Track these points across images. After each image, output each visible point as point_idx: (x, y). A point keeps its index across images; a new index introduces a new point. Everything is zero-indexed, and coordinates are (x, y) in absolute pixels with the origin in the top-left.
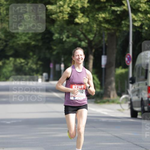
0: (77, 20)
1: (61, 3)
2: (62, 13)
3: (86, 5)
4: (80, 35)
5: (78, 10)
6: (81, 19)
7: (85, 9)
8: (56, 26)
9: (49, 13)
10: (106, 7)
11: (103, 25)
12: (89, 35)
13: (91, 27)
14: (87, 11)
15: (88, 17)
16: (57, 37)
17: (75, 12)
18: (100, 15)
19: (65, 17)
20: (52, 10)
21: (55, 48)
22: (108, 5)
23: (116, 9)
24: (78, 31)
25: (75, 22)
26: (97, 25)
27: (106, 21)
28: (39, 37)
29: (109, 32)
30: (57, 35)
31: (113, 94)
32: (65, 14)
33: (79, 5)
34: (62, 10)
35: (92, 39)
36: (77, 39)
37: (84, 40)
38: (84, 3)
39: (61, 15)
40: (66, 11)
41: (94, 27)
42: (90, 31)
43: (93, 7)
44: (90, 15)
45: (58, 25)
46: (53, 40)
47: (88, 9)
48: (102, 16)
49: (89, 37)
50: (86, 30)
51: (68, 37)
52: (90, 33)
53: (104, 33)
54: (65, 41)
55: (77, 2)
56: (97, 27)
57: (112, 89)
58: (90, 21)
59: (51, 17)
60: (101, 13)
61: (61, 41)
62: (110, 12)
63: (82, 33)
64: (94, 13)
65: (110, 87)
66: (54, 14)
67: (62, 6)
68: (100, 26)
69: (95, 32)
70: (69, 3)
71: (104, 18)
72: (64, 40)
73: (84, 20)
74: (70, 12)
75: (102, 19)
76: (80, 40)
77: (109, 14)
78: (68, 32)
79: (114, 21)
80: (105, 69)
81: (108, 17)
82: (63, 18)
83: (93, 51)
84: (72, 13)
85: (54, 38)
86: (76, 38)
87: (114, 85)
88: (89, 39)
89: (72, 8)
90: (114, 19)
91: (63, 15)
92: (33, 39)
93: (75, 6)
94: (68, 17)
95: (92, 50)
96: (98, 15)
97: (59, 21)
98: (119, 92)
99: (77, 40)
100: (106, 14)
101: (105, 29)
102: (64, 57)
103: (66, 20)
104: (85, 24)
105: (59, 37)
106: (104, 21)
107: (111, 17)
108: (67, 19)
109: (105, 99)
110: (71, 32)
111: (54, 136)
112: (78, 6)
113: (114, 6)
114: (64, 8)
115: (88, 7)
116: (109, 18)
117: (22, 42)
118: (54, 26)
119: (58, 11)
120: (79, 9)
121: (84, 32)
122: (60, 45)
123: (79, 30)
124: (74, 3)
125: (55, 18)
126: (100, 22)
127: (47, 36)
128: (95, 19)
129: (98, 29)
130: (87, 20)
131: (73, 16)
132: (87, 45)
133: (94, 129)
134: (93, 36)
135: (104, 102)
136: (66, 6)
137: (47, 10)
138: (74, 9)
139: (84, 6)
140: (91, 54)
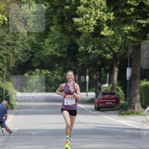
0: (102, 33)
1: (87, 16)
2: (88, 26)
3: (112, 18)
4: (105, 47)
5: (104, 23)
6: (106, 32)
7: (111, 22)
8: (81, 39)
9: (75, 26)
10: (132, 20)
11: (128, 37)
12: (115, 47)
13: (117, 40)
14: (113, 23)
15: (113, 29)
16: (83, 49)
17: (100, 25)
18: (125, 28)
19: (91, 30)
20: (78, 22)
21: (80, 60)
22: (134, 18)
23: (142, 22)
24: (103, 43)
25: (100, 35)
26: (123, 37)
27: (132, 33)
28: (65, 49)
29: (134, 44)
30: (82, 47)
31: (138, 106)
32: (91, 26)
33: (105, 18)
34: (88, 22)
35: (117, 51)
37: (109, 53)
38: (110, 16)
39: (86, 28)
40: (92, 24)
41: (119, 39)
42: (116, 44)
43: (119, 20)
44: (116, 28)
45: (83, 38)
46: (78, 52)
48: (127, 28)
49: (114, 49)
50: (111, 43)
51: (93, 49)
53: (130, 46)
54: (91, 52)
55: (103, 14)
57: (136, 101)
58: (115, 33)
59: (77, 29)
60: (127, 25)
61: (86, 53)
62: (136, 25)
63: (108, 45)
64: (120, 26)
65: (134, 99)
66: (80, 27)
67: (89, 19)
68: (126, 38)
69: (120, 44)
70: (95, 15)
71: (129, 31)
72: (89, 52)
73: (109, 33)
74: (96, 25)
75: (127, 32)
76: (106, 53)
77: (134, 27)
78: (93, 44)
79: (139, 34)
80: (130, 81)
81: (134, 30)
82: (89, 30)
83: (118, 63)
84: (98, 25)
85: (80, 50)
86: (101, 50)
87: (138, 97)
88: (114, 52)
89: (97, 20)
90: (139, 32)
91: (89, 28)
92: (59, 51)
93: (101, 19)
97: (85, 34)
98: (143, 104)
99: (102, 52)
101: (131, 41)
102: (89, 69)
103: (92, 33)
106: (130, 33)
107: (137, 29)
108: (93, 31)
109: (130, 111)
110: (97, 45)
112: (103, 19)
113: (139, 19)
114: (90, 21)
115: (114, 19)
117: (49, 54)
118: (79, 38)
119: (84, 23)
120: (105, 21)
122: (86, 57)
123: (104, 42)
124: (100, 16)
125: (81, 30)
126: (126, 34)
127: (72, 48)
128: (121, 32)
129: (123, 41)
130: (113, 33)
131: (98, 28)
132: (112, 57)
133: (119, 140)
134: (118, 48)
135: (129, 114)
136: (92, 19)
137: (73, 22)
138: (100, 22)
139: (110, 19)
140: (116, 66)
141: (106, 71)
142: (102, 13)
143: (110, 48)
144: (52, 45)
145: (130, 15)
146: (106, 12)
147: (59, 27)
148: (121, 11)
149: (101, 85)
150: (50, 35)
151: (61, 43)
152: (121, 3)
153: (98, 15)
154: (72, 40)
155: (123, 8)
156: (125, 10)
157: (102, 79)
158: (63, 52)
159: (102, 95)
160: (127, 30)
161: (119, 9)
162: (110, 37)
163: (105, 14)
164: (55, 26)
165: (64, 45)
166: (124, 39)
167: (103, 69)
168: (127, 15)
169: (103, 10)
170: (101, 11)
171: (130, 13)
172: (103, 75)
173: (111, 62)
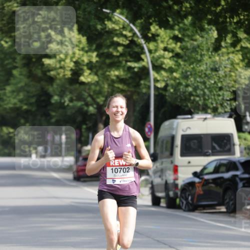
0: (82, 79)
1: (62, 56)
2: (64, 69)
3: (94, 60)
4: (87, 98)
5: (84, 65)
6: (87, 77)
7: (94, 65)
8: (55, 86)
9: (46, 69)
10: (120, 62)
11: (116, 85)
12: (98, 98)
13: (102, 88)
14: (96, 66)
15: (96, 74)
16: (57, 100)
17: (79, 68)
18: (112, 73)
19: (67, 75)
20: (49, 65)
21: (53, 114)
22: (123, 60)
23: (133, 64)
24: (83, 92)
25: (80, 81)
26: (109, 85)
27: (121, 80)
28: (33, 100)
30: (56, 98)
32: (67, 70)
33: (86, 59)
34: (64, 65)
35: (101, 103)
36: (83, 103)
37: (92, 105)
38: (92, 57)
39: (61, 72)
40: (69, 67)
41: (104, 87)
42: (100, 93)
43: (104, 63)
44: (100, 72)
45: (58, 85)
46: (51, 104)
47: (97, 64)
48: (115, 73)
49: (98, 100)
50: (94, 91)
51: (71, 100)
52: (100, 96)
54: (68, 105)
55: (83, 55)
56: (108, 88)
58: (99, 80)
59: (48, 74)
60: (113, 69)
61: (61, 106)
62: (126, 69)
63: (90, 95)
64: (105, 69)
66: (52, 70)
67: (64, 60)
68: (113, 86)
69: (106, 94)
70: (72, 56)
71: (117, 77)
72: (66, 104)
73: (92, 79)
74: (74, 68)
75: (114, 78)
76: (87, 105)
77: (124, 71)
78: (71, 93)
79: (130, 81)
81: (123, 75)
82: (64, 75)
84: (76, 69)
85: (53, 101)
86: (81, 101)
88: (98, 104)
89: (76, 63)
90: (130, 78)
91: (64, 72)
92: (25, 102)
93: (80, 60)
94: (71, 75)
95: (102, 118)
96: (110, 72)
97: (59, 80)
99: (83, 105)
100: (120, 71)
101: (119, 90)
103: (69, 79)
104: (94, 84)
105: (59, 101)
106: (118, 80)
107: (126, 75)
108: (70, 76)
110: (75, 95)
111: (50, 229)
112: (83, 61)
113: (130, 61)
114: (65, 63)
115: (97, 61)
116: (124, 77)
117: (11, 106)
118: (52, 85)
119: (58, 66)
121: (92, 93)
122: (61, 111)
123: (85, 91)
124: (79, 56)
125: (55, 75)
126: (113, 81)
127: (43, 98)
128: (106, 78)
129: (110, 90)
130: (96, 78)
131: (77, 73)
132: (96, 111)
134: (103, 99)
136: (68, 61)
137: (43, 64)
138: (78, 64)
139: (91, 60)
140: (100, 122)
141: (88, 129)
142: (81, 53)
143: (93, 99)
144: (15, 94)
145: (118, 57)
146: (87, 52)
147: (25, 71)
148: (106, 51)
149: (82, 147)
150: (12, 81)
151: (28, 92)
152: (106, 40)
153: (77, 55)
154: (42, 88)
155: (109, 47)
156: (111, 50)
157: (83, 139)
158: (31, 104)
159: (83, 161)
160: (115, 76)
161: (104, 48)
162: (92, 84)
163: (85, 54)
164: (19, 69)
165: (31, 95)
166: (111, 87)
167: (84, 127)
168: (114, 56)
169: (83, 49)
170: (79, 50)
171: (118, 54)
172: (85, 134)
173: (94, 117)
